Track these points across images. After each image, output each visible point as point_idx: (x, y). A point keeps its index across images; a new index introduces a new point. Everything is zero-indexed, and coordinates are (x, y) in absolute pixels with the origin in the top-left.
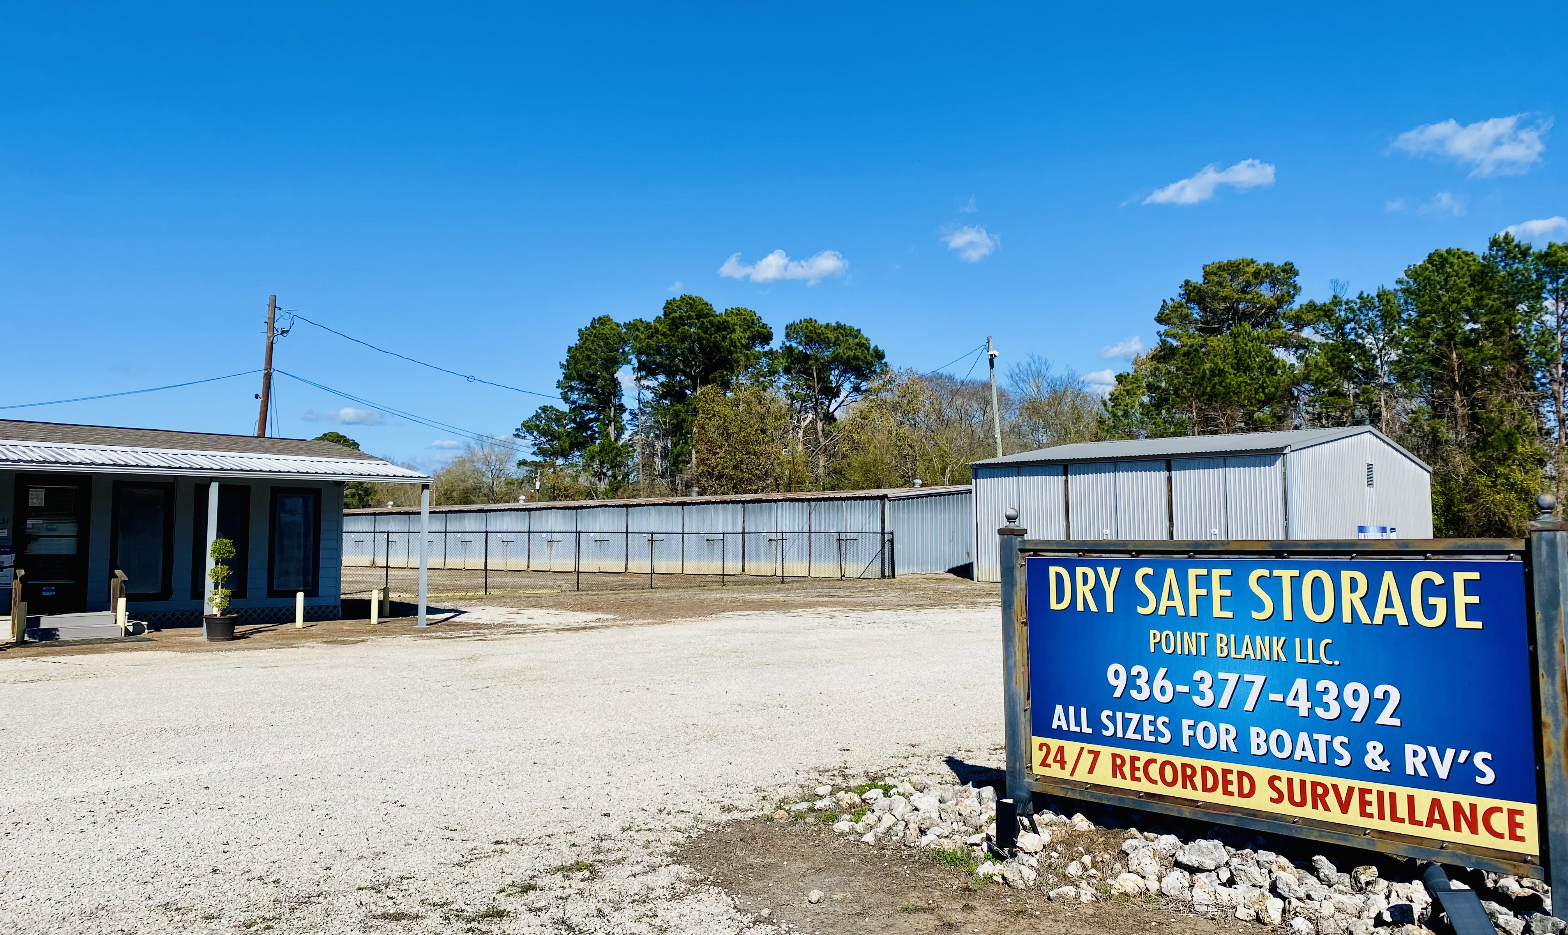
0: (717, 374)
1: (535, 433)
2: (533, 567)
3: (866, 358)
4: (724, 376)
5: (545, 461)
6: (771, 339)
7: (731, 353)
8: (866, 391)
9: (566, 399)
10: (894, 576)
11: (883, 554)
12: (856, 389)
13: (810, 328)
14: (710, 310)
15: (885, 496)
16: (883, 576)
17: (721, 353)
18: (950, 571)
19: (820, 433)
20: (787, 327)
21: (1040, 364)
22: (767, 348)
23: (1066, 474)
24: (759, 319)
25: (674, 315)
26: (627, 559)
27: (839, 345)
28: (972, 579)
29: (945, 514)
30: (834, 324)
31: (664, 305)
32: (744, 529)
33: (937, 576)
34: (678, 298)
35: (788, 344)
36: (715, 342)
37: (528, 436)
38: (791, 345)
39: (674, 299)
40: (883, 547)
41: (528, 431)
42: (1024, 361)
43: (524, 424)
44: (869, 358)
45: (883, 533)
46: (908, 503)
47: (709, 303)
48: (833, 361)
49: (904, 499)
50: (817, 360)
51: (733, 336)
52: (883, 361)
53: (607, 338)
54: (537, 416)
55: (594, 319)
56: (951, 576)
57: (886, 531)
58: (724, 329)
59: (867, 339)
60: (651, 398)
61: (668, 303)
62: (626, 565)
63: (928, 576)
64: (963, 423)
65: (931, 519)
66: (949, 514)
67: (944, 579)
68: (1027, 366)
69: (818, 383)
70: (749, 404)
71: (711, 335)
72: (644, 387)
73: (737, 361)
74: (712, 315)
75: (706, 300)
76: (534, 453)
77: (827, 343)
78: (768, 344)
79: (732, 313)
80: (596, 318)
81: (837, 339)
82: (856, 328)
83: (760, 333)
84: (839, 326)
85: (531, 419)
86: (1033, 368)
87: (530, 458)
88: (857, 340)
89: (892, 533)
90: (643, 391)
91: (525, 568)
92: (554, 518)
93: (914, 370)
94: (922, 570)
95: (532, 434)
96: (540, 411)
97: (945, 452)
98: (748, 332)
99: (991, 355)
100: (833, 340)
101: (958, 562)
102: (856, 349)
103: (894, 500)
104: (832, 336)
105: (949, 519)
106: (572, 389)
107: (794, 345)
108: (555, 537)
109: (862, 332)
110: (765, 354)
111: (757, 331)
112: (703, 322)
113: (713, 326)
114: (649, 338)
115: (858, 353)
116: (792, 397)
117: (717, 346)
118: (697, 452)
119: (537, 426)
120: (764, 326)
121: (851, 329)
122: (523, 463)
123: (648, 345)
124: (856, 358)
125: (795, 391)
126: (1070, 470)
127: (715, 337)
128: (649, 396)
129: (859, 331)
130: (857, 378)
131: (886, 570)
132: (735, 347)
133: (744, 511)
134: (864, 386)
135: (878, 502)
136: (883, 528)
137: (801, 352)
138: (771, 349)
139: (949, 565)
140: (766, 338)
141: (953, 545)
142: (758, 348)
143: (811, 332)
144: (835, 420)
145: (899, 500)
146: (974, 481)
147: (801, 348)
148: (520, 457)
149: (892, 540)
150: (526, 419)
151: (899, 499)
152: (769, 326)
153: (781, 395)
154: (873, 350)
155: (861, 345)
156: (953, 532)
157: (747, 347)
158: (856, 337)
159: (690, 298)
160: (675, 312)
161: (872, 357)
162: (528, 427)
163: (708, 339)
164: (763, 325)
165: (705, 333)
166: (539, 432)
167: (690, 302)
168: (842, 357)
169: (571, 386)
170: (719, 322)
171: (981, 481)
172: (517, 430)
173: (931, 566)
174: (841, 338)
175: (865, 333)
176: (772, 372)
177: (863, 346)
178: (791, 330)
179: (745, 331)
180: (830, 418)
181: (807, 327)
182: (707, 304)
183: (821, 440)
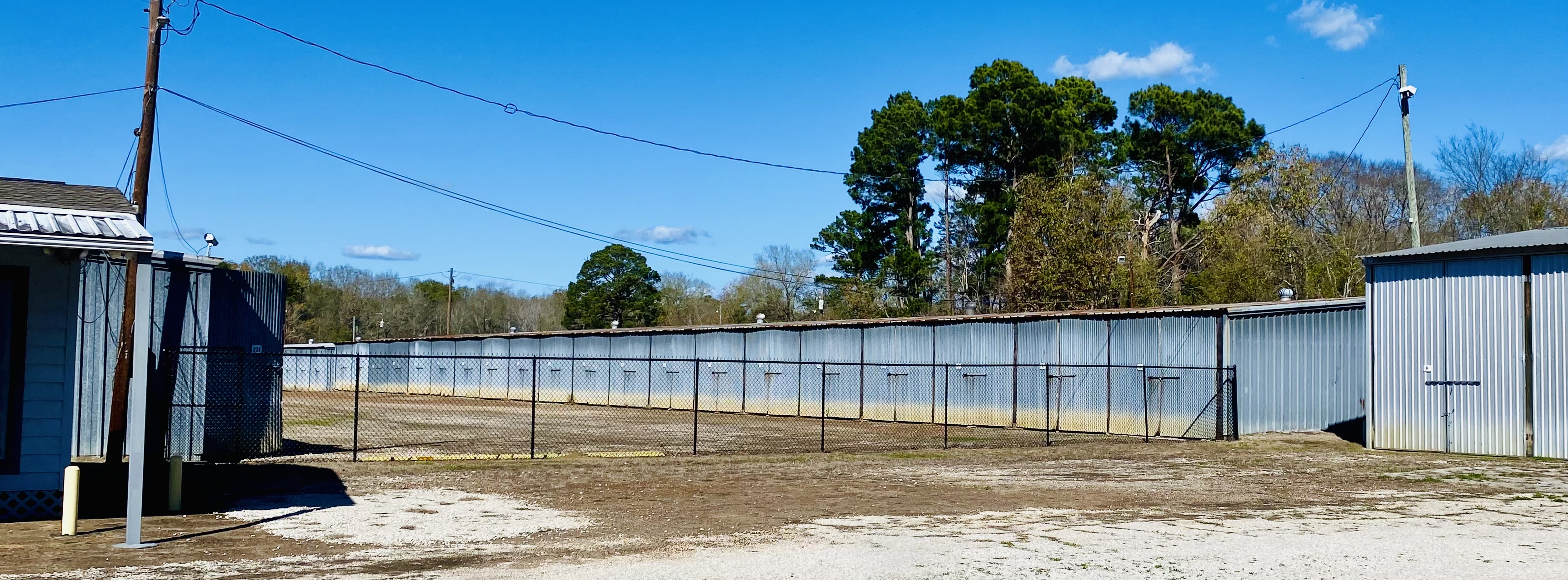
0: (1038, 160)
1: (836, 243)
2: (748, 409)
3: (1237, 134)
4: (1046, 164)
5: (847, 276)
6: (1116, 117)
7: (1057, 133)
8: (1237, 179)
9: (856, 198)
10: (1236, 437)
11: (1220, 402)
12: (1225, 179)
13: (1162, 96)
14: (1029, 77)
15: (1224, 311)
16: (1219, 436)
17: (1044, 132)
18: (1332, 429)
19: (1175, 237)
20: (1131, 97)
21: (1484, 138)
22: (1110, 129)
23: (1528, 273)
24: (1099, 91)
25: (984, 85)
26: (862, 401)
27: (1201, 119)
28: (1364, 445)
29: (1324, 339)
30: (1195, 92)
31: (972, 73)
32: (1015, 360)
33: (1310, 438)
34: (990, 65)
35: (1133, 119)
36: (1036, 119)
37: (829, 248)
38: (1137, 122)
39: (985, 66)
40: (1220, 390)
41: (827, 242)
42: (1462, 134)
43: (823, 233)
44: (1242, 135)
45: (1220, 368)
46: (1263, 323)
47: (1030, 69)
48: (1192, 140)
49: (1255, 316)
50: (1170, 139)
51: (1059, 112)
52: (1263, 141)
53: (903, 120)
54: (838, 223)
55: (891, 97)
56: (1332, 437)
57: (1225, 365)
58: (1048, 102)
59: (1240, 111)
60: (964, 197)
61: (978, 70)
62: (861, 408)
63: (1294, 437)
64: (1373, 220)
65: (1302, 347)
66: (1331, 340)
67: (1316, 444)
68: (1464, 142)
69: (1173, 171)
70: (1077, 198)
71: (1030, 110)
72: (954, 181)
73: (1066, 145)
74: (1033, 85)
75: (1025, 66)
76: (835, 268)
77: (1186, 117)
78: (1111, 124)
79: (1063, 83)
80: (894, 96)
81: (1198, 110)
82: (1225, 97)
83: (1100, 109)
84: (1202, 94)
85: (831, 227)
86: (1474, 145)
87: (830, 273)
88: (1227, 112)
89: (1234, 369)
90: (952, 186)
91: (739, 409)
92: (772, 343)
93: (1302, 147)
94: (1285, 427)
95: (831, 244)
96: (841, 217)
97: (1344, 258)
98: (1084, 109)
99: (1404, 93)
100: (1193, 112)
101: (1345, 414)
102: (1224, 124)
103: (1239, 318)
104: (1191, 107)
105: (1332, 348)
106: (861, 184)
107: (1142, 122)
108: (775, 368)
109: (1234, 102)
110: (1106, 137)
111: (1096, 106)
112: (1020, 93)
113: (1033, 98)
114: (951, 115)
115: (1227, 128)
116: (1143, 193)
117: (1037, 125)
118: (1013, 262)
119: (837, 235)
120: (1106, 100)
121: (1218, 98)
122: (820, 279)
123: (951, 126)
124: (1223, 135)
125: (1147, 185)
126: (1534, 264)
127: (1036, 113)
128: (961, 193)
129: (1229, 99)
130: (1225, 162)
131: (1225, 427)
132: (1062, 125)
133: (1016, 333)
134: (1235, 172)
135: (1213, 319)
136: (1220, 361)
137: (1150, 130)
138: (1115, 131)
139: (1331, 418)
140: (1109, 115)
141: (1338, 390)
142: (1100, 130)
143: (1163, 101)
144: (1198, 222)
145: (1248, 317)
146: (1368, 286)
147: (1150, 126)
148: (818, 272)
149: (1235, 379)
150: (825, 226)
151: (1248, 315)
152: (1112, 99)
153: (1131, 192)
154: (1249, 124)
155: (1231, 118)
156: (1338, 369)
157: (1083, 127)
158: (1225, 108)
159: (1005, 63)
160: (985, 81)
161: (1247, 133)
162: (828, 236)
163: (1026, 116)
164: (1105, 98)
165: (1023, 107)
166: (840, 242)
167: (1004, 68)
168: (1204, 134)
169: (860, 182)
170: (1041, 92)
171: (1380, 286)
172: (814, 239)
173: (1301, 421)
174: (1203, 108)
175: (1237, 103)
176: (1117, 160)
177: (1236, 119)
178: (1137, 102)
179: (1080, 107)
180: (1190, 219)
181: (1157, 96)
182: (1026, 70)
183: (1176, 246)
